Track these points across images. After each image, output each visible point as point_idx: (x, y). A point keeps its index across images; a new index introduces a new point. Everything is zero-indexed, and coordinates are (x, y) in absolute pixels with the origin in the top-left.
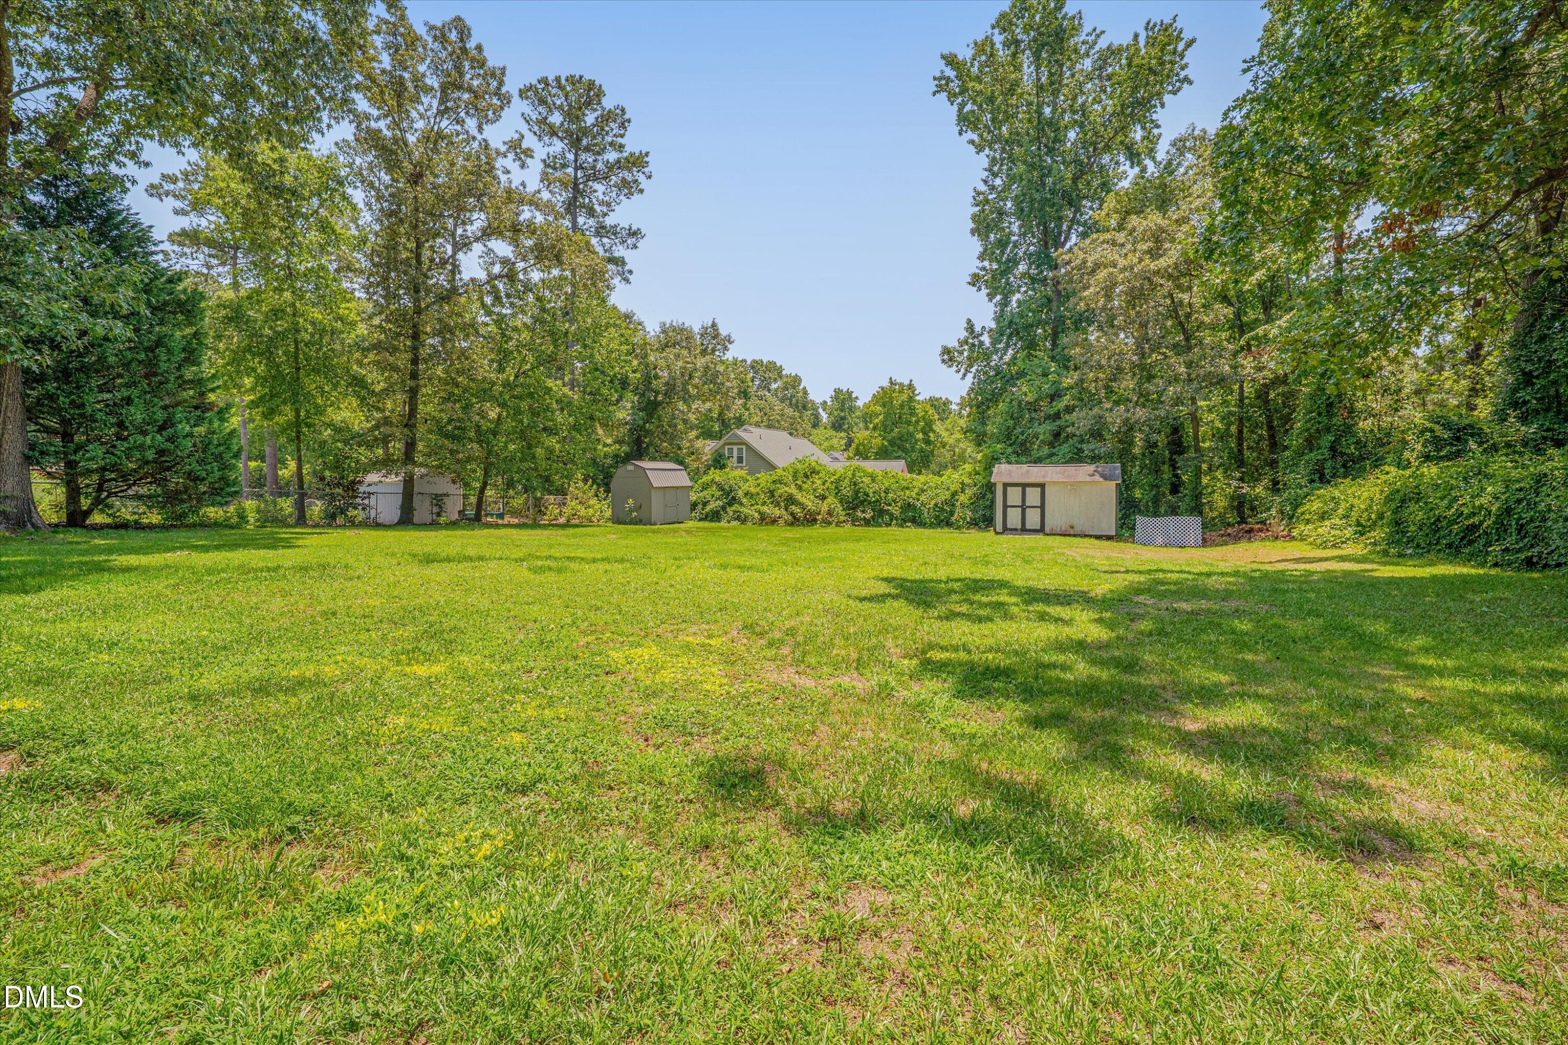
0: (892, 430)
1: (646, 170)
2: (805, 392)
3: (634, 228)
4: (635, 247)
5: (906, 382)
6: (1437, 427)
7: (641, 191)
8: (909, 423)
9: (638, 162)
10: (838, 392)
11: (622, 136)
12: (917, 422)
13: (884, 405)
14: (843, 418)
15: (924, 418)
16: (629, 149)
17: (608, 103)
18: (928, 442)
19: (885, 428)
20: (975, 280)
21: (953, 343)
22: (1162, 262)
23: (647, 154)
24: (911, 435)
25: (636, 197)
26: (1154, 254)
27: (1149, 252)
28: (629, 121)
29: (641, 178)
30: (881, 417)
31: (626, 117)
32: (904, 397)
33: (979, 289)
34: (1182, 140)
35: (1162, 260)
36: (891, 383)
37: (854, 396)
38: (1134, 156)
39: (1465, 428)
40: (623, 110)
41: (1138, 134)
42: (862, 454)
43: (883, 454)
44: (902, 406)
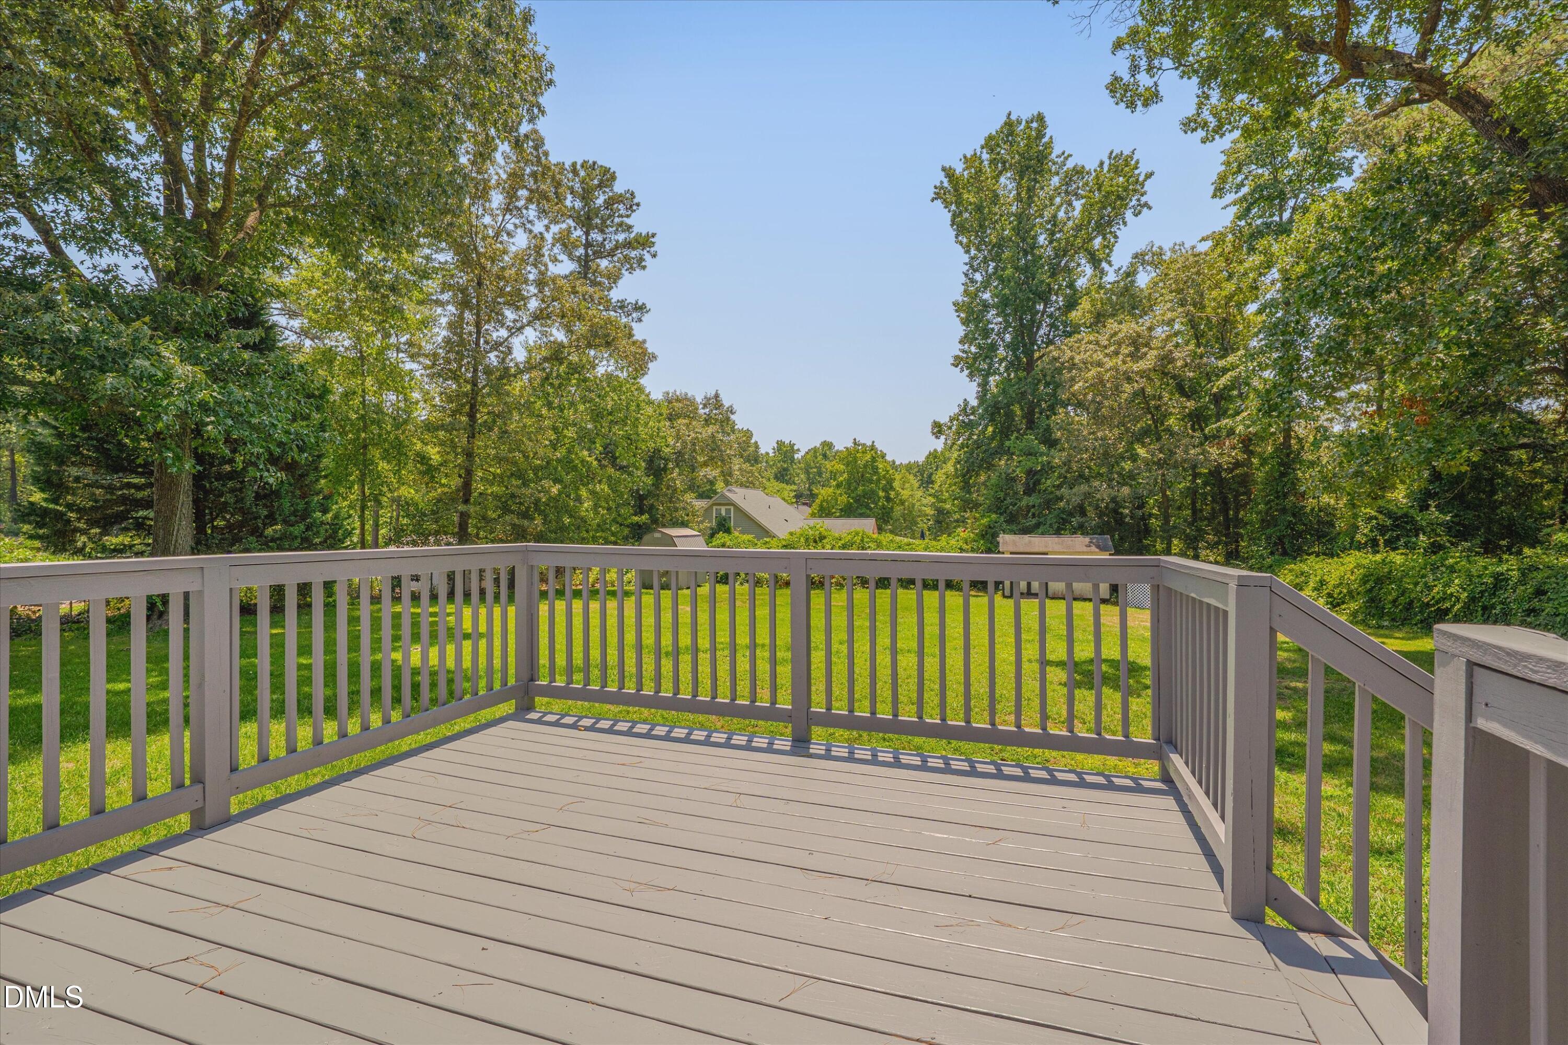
0: (856, 489)
1: (652, 249)
2: (756, 445)
3: (640, 303)
4: (640, 320)
5: (869, 443)
6: (1380, 517)
7: (644, 268)
8: (871, 481)
9: (645, 242)
10: (780, 444)
11: (628, 216)
12: (879, 480)
13: (847, 465)
14: (786, 470)
15: (884, 477)
16: (636, 230)
17: (619, 187)
18: (888, 499)
19: (849, 486)
20: (957, 362)
21: (944, 419)
22: (1142, 365)
23: (653, 235)
24: (873, 492)
25: (638, 272)
26: (1135, 356)
27: (1131, 355)
28: (638, 205)
29: (647, 257)
30: (845, 475)
31: (635, 201)
32: (868, 457)
33: (962, 370)
34: (1143, 254)
35: (1141, 362)
36: (855, 443)
37: (796, 448)
38: (1095, 261)
39: (1401, 517)
40: (632, 194)
41: (1098, 242)
42: (825, 512)
43: (848, 512)
44: (865, 466)
